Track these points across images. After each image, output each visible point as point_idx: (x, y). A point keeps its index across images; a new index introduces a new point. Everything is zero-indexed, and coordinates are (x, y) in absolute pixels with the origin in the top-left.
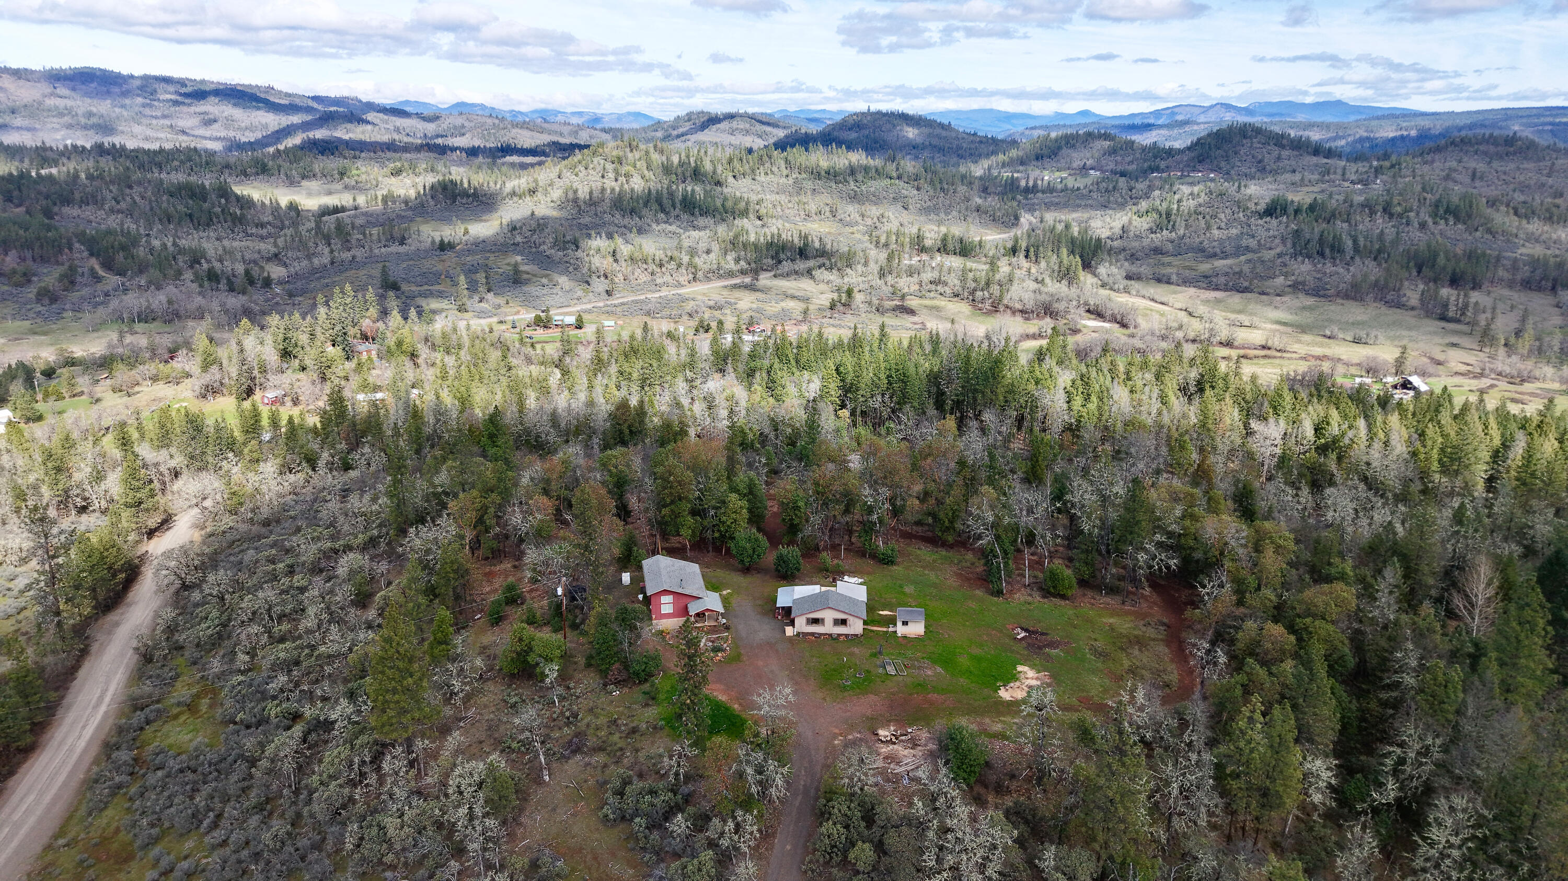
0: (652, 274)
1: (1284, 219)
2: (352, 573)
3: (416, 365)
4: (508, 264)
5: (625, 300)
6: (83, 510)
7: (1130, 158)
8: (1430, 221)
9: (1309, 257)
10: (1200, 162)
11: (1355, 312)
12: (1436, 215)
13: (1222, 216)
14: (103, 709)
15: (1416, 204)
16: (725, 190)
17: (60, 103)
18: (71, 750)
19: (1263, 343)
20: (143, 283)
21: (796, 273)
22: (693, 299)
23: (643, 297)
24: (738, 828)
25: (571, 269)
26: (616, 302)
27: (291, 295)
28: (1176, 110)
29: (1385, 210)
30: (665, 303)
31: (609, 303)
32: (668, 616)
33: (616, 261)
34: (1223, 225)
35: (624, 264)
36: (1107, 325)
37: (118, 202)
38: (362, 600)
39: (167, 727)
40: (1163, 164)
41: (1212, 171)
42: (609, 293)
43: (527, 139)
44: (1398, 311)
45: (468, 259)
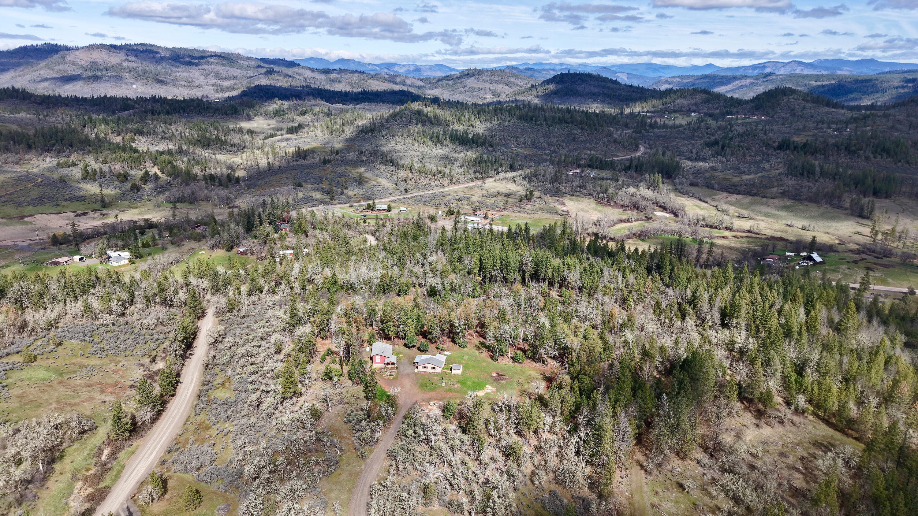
0: (430, 180)
1: (788, 152)
2: (276, 341)
3: (307, 236)
4: (357, 173)
5: (414, 195)
6: (171, 306)
7: (716, 106)
8: (871, 156)
9: (795, 176)
10: (757, 109)
11: (814, 209)
12: (876, 152)
13: (753, 148)
14: (193, 384)
15: (864, 146)
16: (475, 129)
17: (129, 64)
18: (185, 397)
19: (749, 229)
20: (179, 181)
21: (507, 179)
22: (449, 195)
23: (423, 193)
24: (378, 425)
25: (388, 176)
26: (409, 196)
27: (249, 188)
28: (766, 65)
29: (846, 148)
30: (434, 197)
31: (405, 196)
32: (378, 363)
33: (411, 172)
34: (753, 154)
35: (415, 174)
36: (668, 215)
37: (165, 133)
38: (278, 352)
39: (216, 391)
40: (735, 110)
41: (763, 115)
42: (406, 191)
43: (377, 86)
44: (838, 210)
45: (338, 169)
